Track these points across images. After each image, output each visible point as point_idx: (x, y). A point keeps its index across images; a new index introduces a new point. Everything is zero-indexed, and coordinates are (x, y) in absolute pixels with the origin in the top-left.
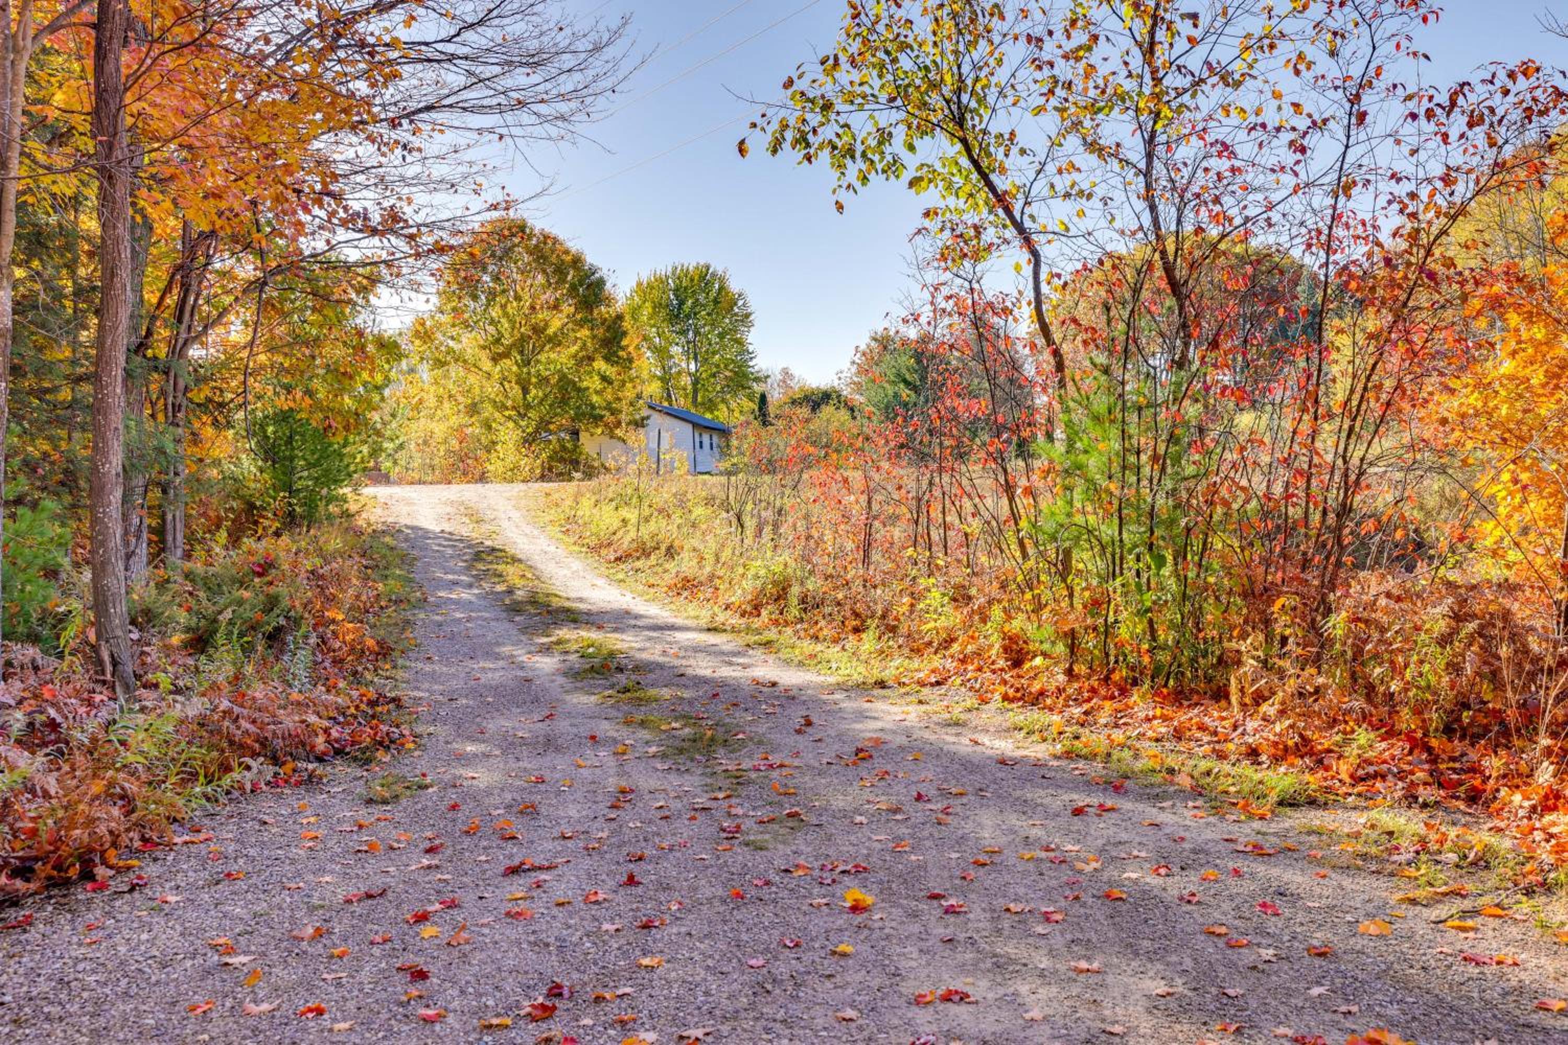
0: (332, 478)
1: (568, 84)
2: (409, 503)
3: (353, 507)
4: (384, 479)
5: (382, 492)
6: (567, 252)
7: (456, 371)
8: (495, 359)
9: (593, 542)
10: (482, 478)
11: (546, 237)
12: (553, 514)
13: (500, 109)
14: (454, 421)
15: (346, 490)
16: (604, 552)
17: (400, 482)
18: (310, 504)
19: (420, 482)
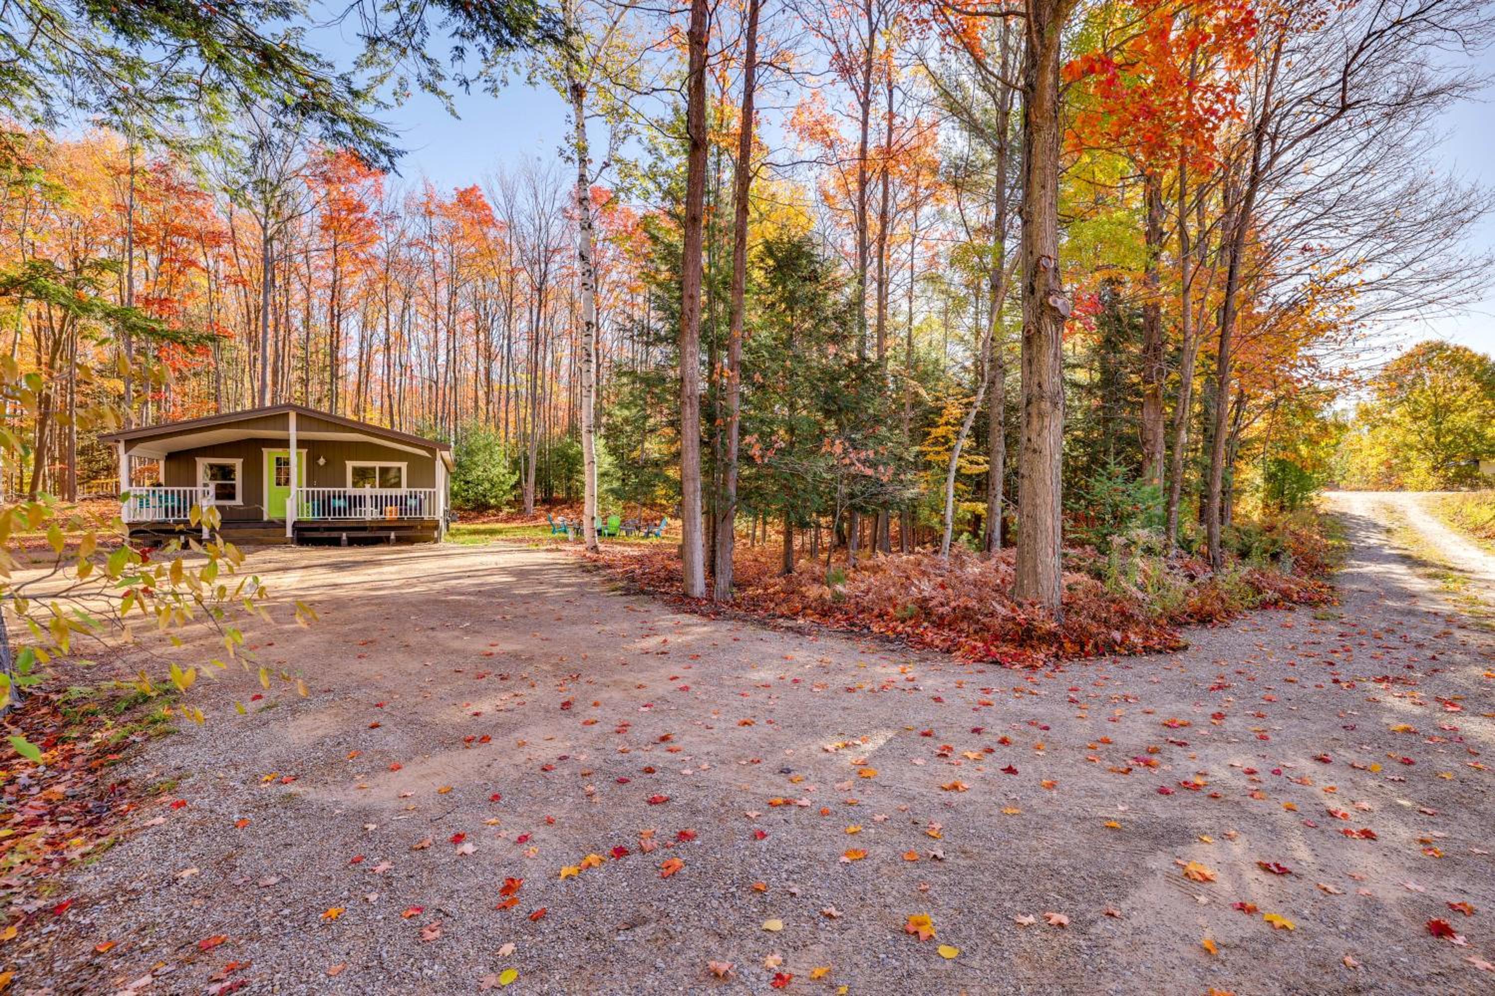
0: (1305, 488)
1: (1468, 283)
2: (1348, 500)
3: (1315, 503)
4: (1335, 487)
5: (1333, 495)
6: (1473, 356)
7: (1384, 430)
8: (1415, 419)
9: (1472, 526)
10: (1401, 487)
11: (1458, 349)
12: (1447, 510)
13: (1418, 306)
14: (1384, 457)
15: (1313, 494)
16: (1478, 533)
17: (1346, 489)
18: (1293, 499)
19: (1359, 490)
